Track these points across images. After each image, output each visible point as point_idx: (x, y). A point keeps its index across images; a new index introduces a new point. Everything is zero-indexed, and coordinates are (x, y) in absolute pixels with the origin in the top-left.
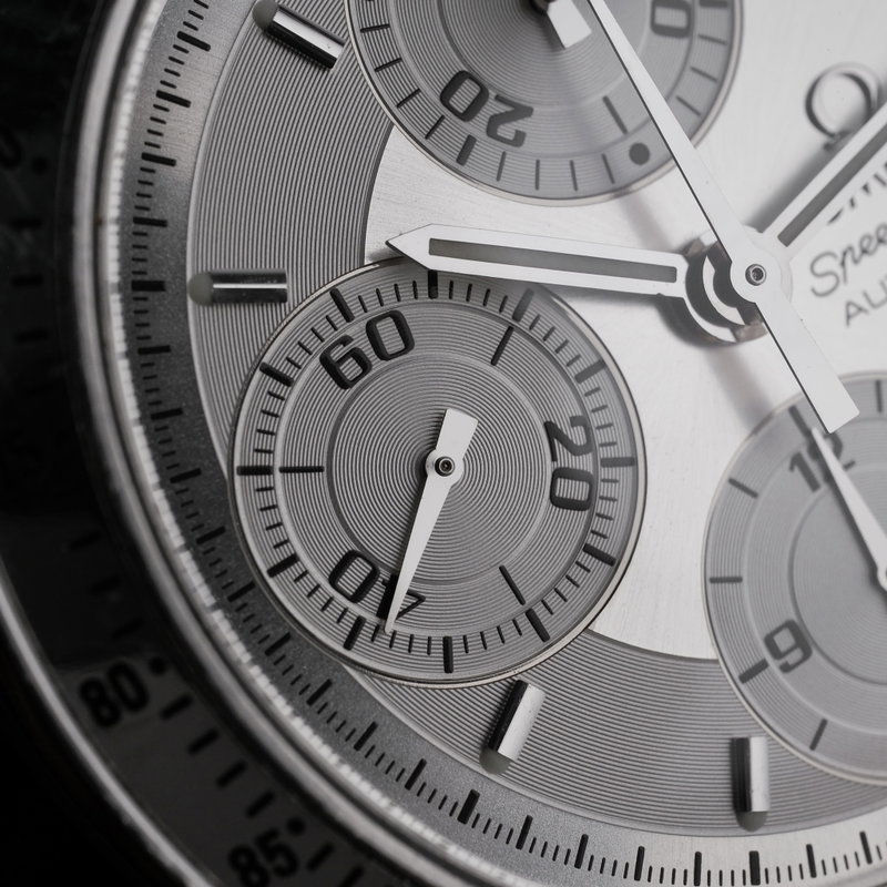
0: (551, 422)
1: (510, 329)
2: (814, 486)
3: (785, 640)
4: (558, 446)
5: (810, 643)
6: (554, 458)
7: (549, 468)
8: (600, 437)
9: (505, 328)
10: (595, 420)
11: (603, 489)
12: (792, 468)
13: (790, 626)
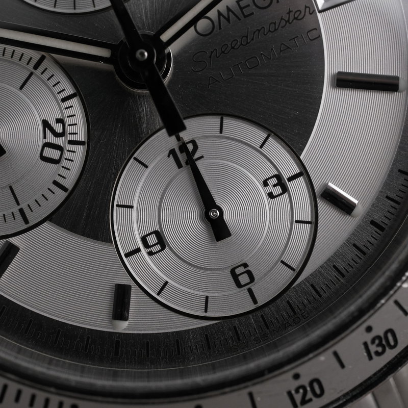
0: (46, 120)
1: (31, 74)
2: (179, 166)
3: (152, 240)
4: (48, 131)
5: (165, 243)
6: (45, 137)
7: (41, 141)
8: (69, 129)
9: (29, 73)
10: (68, 121)
11: (67, 155)
12: (169, 156)
13: (157, 233)
